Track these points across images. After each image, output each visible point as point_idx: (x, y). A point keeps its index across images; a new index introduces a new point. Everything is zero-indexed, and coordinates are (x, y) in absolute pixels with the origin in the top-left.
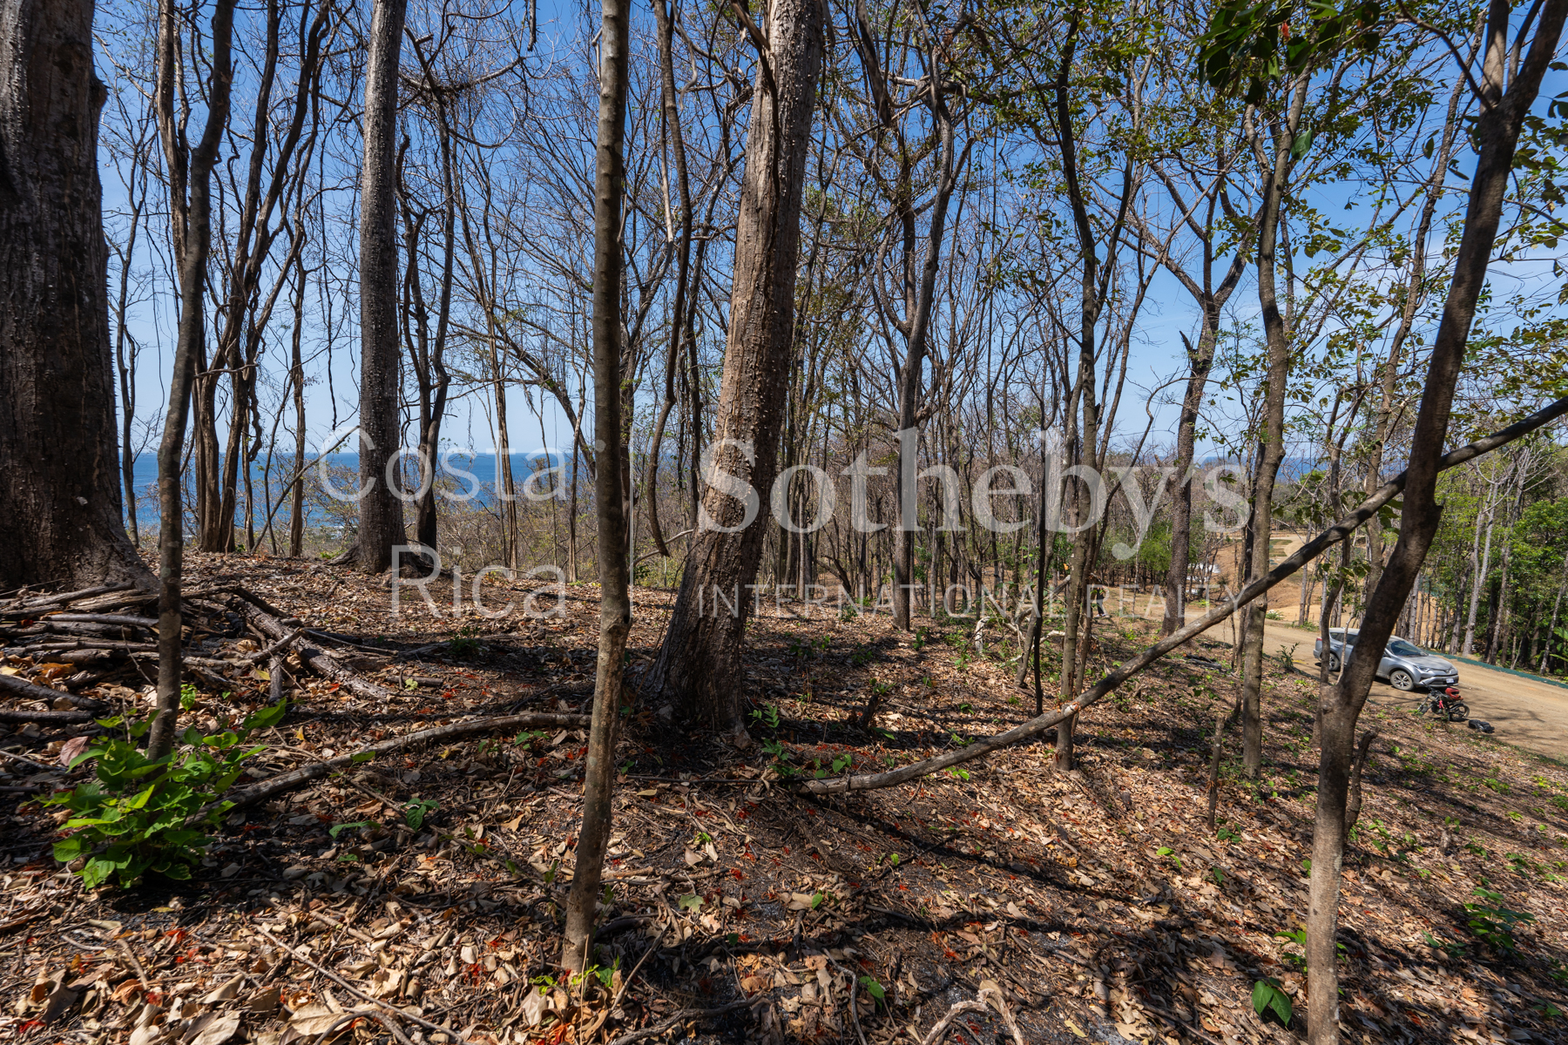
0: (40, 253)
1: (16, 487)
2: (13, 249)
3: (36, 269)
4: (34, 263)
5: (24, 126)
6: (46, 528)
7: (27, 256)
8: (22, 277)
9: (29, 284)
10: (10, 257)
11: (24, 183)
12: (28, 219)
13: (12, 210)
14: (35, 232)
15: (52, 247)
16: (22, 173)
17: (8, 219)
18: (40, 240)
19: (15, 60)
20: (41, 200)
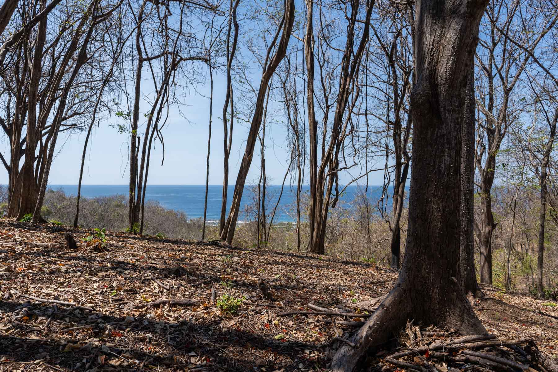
0: (449, 148)
1: (425, 270)
2: (438, 148)
3: (446, 158)
4: (446, 154)
5: (449, 86)
6: (436, 293)
7: (443, 151)
8: (440, 162)
9: (443, 166)
10: (436, 153)
11: (445, 114)
12: (445, 132)
13: (439, 129)
14: (447, 139)
15: (453, 145)
16: (445, 109)
17: (437, 133)
18: (449, 143)
19: (452, 54)
20: (451, 122)
